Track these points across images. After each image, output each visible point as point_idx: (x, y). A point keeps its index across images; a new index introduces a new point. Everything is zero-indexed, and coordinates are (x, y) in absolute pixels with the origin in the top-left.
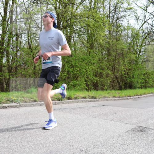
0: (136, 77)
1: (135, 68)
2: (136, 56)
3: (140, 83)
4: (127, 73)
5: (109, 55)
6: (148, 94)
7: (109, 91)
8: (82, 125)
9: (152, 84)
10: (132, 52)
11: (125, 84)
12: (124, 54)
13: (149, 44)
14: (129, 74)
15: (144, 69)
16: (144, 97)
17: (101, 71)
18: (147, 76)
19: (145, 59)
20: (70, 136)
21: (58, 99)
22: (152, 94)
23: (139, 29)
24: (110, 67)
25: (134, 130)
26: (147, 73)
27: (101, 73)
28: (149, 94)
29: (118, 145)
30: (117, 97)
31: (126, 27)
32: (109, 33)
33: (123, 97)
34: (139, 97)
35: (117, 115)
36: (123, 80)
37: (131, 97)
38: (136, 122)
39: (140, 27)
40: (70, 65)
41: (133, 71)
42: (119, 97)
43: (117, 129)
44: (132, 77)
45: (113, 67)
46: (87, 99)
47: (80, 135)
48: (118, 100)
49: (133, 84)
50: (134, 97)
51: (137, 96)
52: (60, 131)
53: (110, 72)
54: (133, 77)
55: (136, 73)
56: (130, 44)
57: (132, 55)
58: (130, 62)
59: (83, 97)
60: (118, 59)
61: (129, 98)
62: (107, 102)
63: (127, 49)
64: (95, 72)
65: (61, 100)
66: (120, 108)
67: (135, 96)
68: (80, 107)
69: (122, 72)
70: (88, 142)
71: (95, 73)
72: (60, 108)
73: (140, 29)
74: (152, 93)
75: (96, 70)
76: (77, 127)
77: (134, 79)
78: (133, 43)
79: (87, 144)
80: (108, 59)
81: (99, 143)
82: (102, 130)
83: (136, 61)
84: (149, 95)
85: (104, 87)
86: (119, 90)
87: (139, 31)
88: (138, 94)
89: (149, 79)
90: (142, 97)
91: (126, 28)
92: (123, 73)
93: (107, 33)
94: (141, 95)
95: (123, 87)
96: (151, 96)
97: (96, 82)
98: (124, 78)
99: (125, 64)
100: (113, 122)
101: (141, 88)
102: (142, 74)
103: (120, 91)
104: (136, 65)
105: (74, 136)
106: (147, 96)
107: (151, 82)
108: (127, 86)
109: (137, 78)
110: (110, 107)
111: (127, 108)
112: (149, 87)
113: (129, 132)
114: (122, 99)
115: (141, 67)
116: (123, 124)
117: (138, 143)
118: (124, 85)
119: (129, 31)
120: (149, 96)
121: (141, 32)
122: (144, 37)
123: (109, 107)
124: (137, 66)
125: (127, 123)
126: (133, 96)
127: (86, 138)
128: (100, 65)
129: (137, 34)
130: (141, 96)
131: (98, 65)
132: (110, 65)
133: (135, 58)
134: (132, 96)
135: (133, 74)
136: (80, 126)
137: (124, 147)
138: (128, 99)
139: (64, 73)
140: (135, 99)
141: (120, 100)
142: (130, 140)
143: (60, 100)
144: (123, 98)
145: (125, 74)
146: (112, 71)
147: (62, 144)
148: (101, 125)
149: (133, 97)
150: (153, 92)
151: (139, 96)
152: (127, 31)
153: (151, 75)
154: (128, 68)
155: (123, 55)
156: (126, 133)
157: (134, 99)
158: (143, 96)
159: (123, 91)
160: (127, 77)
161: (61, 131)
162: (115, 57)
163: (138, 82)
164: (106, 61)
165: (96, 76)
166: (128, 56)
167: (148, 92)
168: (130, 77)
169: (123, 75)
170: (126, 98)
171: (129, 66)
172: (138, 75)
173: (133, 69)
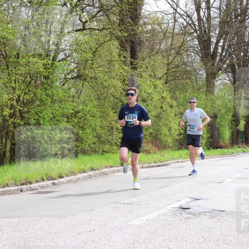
1: (44, 97)
2: (45, 61)
4: (20, 112)
6: (81, 173)
9: (94, 143)
13: (84, 29)
14: (27, 116)
15: (71, 99)
16: (70, 181)
18: (78, 122)
19: (72, 71)
22: (91, 173)
26: (78, 112)
28: (84, 172)
33: (8, 185)
34: (54, 184)
36: (7, 134)
37: (31, 183)
41: (39, 106)
50: (41, 184)
55: (47, 113)
57: (34, 60)
58: (28, 79)
61: (24, 187)
67: (43, 180)
69: (3, 111)
74: (93, 169)
83: (46, 78)
84: (85, 175)
88: (53, 175)
89: (83, 128)
90: (63, 183)
92: (7, 112)
94: (61, 177)
96: (90, 177)
98: (11, 128)
102: (63, 115)
104: (46, 89)
106: (78, 180)
107: (89, 138)
112: (84, 152)
114: (4, 193)
115: (61, 95)
118: (11, 148)
120: (84, 178)
122: (69, 6)
124: (49, 92)
126: (38, 182)
130: (62, 180)
133: (42, 70)
134: (33, 180)
135: (37, 117)
138: (21, 191)
140: (44, 190)
144: (7, 189)
145: (12, 116)
149: (37, 184)
150: (95, 167)
151: (55, 181)
153: (88, 117)
154: (21, 98)
157: (40, 190)
158: (67, 179)
167: (82, 167)
169: (8, 118)
170: (16, 188)
171: (25, 93)
172: (51, 119)
173: (38, 103)
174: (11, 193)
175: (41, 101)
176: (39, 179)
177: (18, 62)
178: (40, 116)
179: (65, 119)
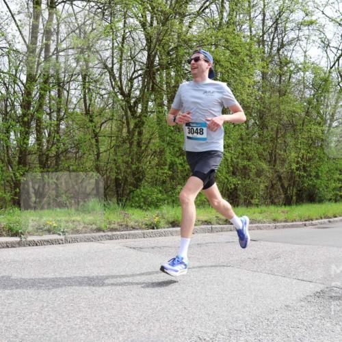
0: (324, 176)
1: (322, 155)
2: (323, 128)
3: (334, 189)
4: (304, 167)
5: (263, 126)
7: (264, 208)
8: (203, 283)
10: (315, 119)
11: (300, 191)
12: (296, 125)
14: (309, 169)
17: (245, 163)
20: (176, 308)
21: (150, 225)
23: (331, 68)
24: (265, 154)
25: (319, 295)
27: (245, 168)
29: (285, 329)
30: (281, 222)
31: (301, 64)
32: (263, 78)
33: (295, 221)
34: (330, 222)
35: (281, 261)
36: (294, 182)
37: (312, 220)
38: (325, 278)
39: (332, 64)
40: (176, 149)
41: (318, 162)
42: (286, 221)
43: (282, 292)
44: (315, 176)
45: (271, 154)
46: (213, 226)
47: (199, 306)
48: (284, 227)
49: (317, 191)
50: (320, 221)
51: (325, 218)
52: (154, 296)
53: (264, 166)
54: (317, 177)
55: (325, 168)
56: (309, 103)
57: (315, 127)
58: (310, 142)
59: (206, 221)
60: (283, 136)
61: (307, 222)
62: (259, 231)
63: (303, 114)
64: (232, 166)
65: (157, 228)
66: (289, 245)
67: (321, 218)
68: (199, 242)
69: (291, 166)
70: (217, 322)
71: (231, 169)
72: (153, 245)
73: (334, 68)
75: (234, 160)
76: (192, 286)
77: (319, 182)
78: (317, 101)
79: (215, 327)
80: (259, 136)
81: (240, 324)
82: (248, 294)
83: (324, 140)
85: (252, 198)
86: (285, 205)
87: (330, 72)
88: (329, 215)
90: (337, 221)
91: (300, 66)
92: (294, 166)
93: (259, 78)
94: (335, 217)
95: (294, 198)
97: (233, 186)
98: (297, 179)
99: (299, 146)
100: (272, 276)
101: (336, 201)
102: (337, 169)
103: (287, 208)
105: (185, 308)
108: (304, 196)
109: (326, 179)
110: (266, 243)
111: (304, 246)
113: (309, 299)
114: (292, 226)
116: (295, 281)
117: (328, 325)
118: (296, 193)
119: (307, 73)
121: (334, 75)
122: (341, 85)
123: (262, 243)
125: (305, 279)
126: (317, 219)
127: (211, 313)
128: (243, 149)
129: (326, 80)
130: (336, 219)
131: (239, 149)
132: (264, 150)
133: (321, 134)
134: (314, 218)
135: (316, 170)
136: (198, 286)
137: (297, 334)
138: (305, 225)
139: (162, 169)
140: (322, 226)
141: (289, 227)
142: (311, 317)
143: (153, 228)
144: (294, 223)
145: (298, 169)
146: (270, 162)
147: (158, 326)
148: (247, 284)
149: (317, 221)
151: (330, 220)
152: (302, 73)
154: (305, 156)
155: (293, 126)
156: (303, 303)
157: (319, 226)
158: (340, 218)
159: (294, 207)
160: (303, 177)
161: (157, 296)
162: (277, 132)
163: (327, 187)
164: (255, 140)
165: (234, 173)
166: (305, 128)
168: (311, 176)
169: (295, 171)
170: (301, 223)
171: (308, 152)
172: (327, 172)
173: (317, 159)
174: (297, 226)
175: (320, 158)
176: (318, 217)
177: (303, 129)
178: (319, 170)
179: (338, 172)
